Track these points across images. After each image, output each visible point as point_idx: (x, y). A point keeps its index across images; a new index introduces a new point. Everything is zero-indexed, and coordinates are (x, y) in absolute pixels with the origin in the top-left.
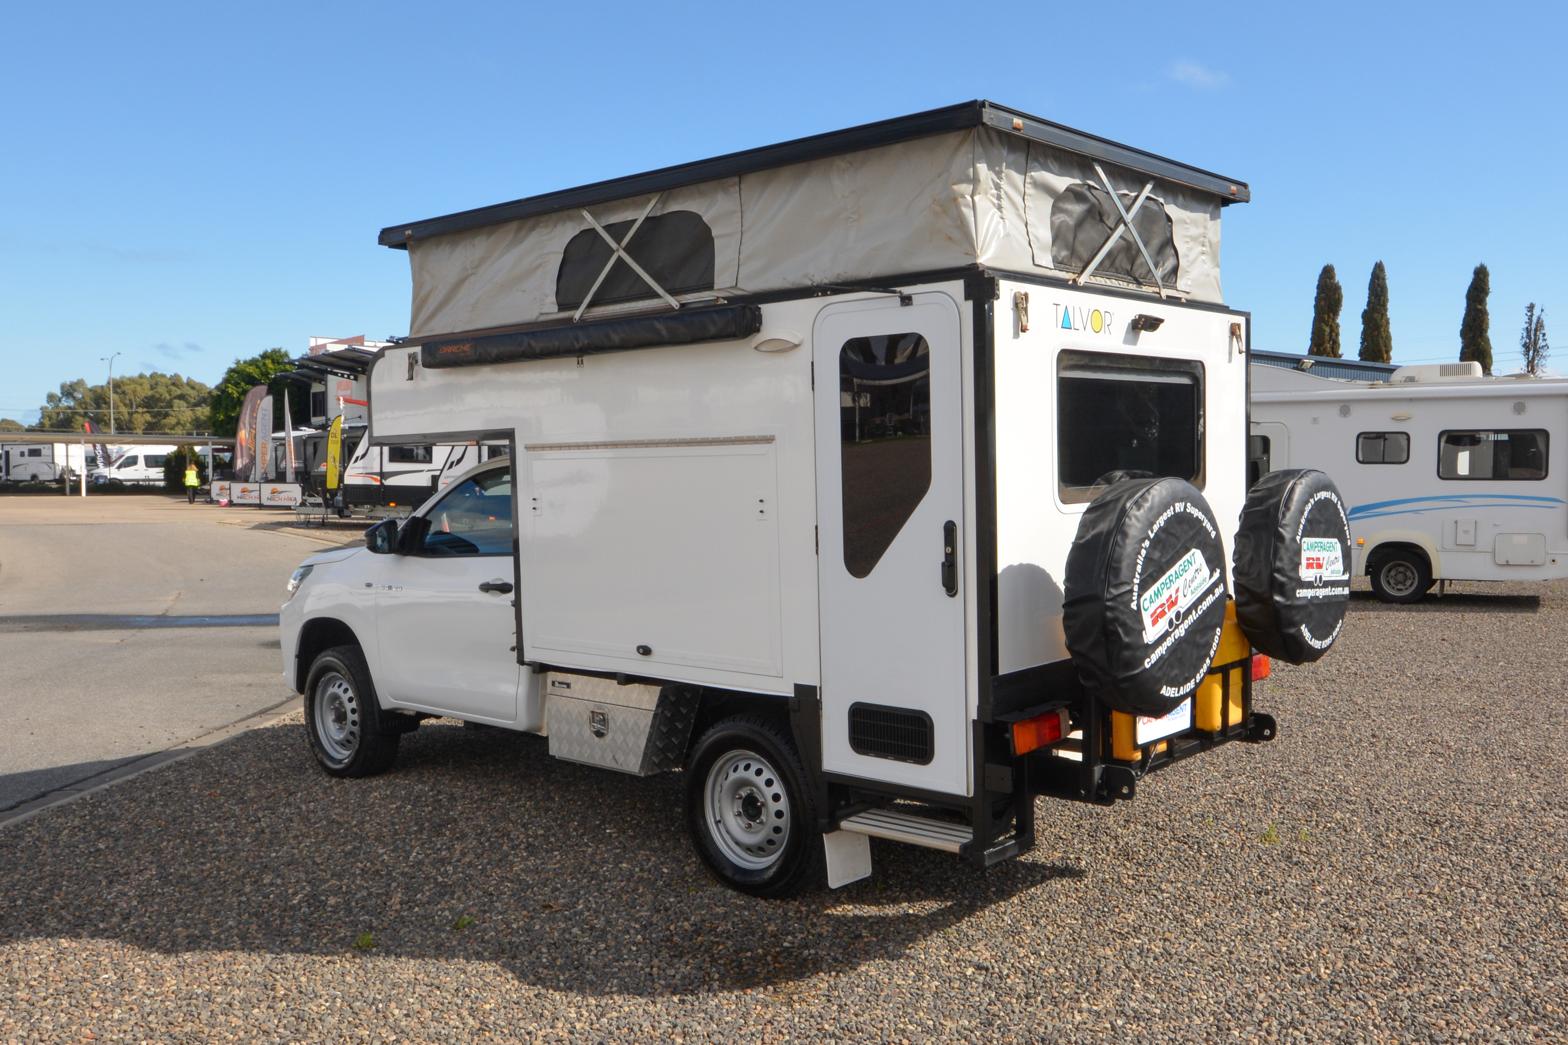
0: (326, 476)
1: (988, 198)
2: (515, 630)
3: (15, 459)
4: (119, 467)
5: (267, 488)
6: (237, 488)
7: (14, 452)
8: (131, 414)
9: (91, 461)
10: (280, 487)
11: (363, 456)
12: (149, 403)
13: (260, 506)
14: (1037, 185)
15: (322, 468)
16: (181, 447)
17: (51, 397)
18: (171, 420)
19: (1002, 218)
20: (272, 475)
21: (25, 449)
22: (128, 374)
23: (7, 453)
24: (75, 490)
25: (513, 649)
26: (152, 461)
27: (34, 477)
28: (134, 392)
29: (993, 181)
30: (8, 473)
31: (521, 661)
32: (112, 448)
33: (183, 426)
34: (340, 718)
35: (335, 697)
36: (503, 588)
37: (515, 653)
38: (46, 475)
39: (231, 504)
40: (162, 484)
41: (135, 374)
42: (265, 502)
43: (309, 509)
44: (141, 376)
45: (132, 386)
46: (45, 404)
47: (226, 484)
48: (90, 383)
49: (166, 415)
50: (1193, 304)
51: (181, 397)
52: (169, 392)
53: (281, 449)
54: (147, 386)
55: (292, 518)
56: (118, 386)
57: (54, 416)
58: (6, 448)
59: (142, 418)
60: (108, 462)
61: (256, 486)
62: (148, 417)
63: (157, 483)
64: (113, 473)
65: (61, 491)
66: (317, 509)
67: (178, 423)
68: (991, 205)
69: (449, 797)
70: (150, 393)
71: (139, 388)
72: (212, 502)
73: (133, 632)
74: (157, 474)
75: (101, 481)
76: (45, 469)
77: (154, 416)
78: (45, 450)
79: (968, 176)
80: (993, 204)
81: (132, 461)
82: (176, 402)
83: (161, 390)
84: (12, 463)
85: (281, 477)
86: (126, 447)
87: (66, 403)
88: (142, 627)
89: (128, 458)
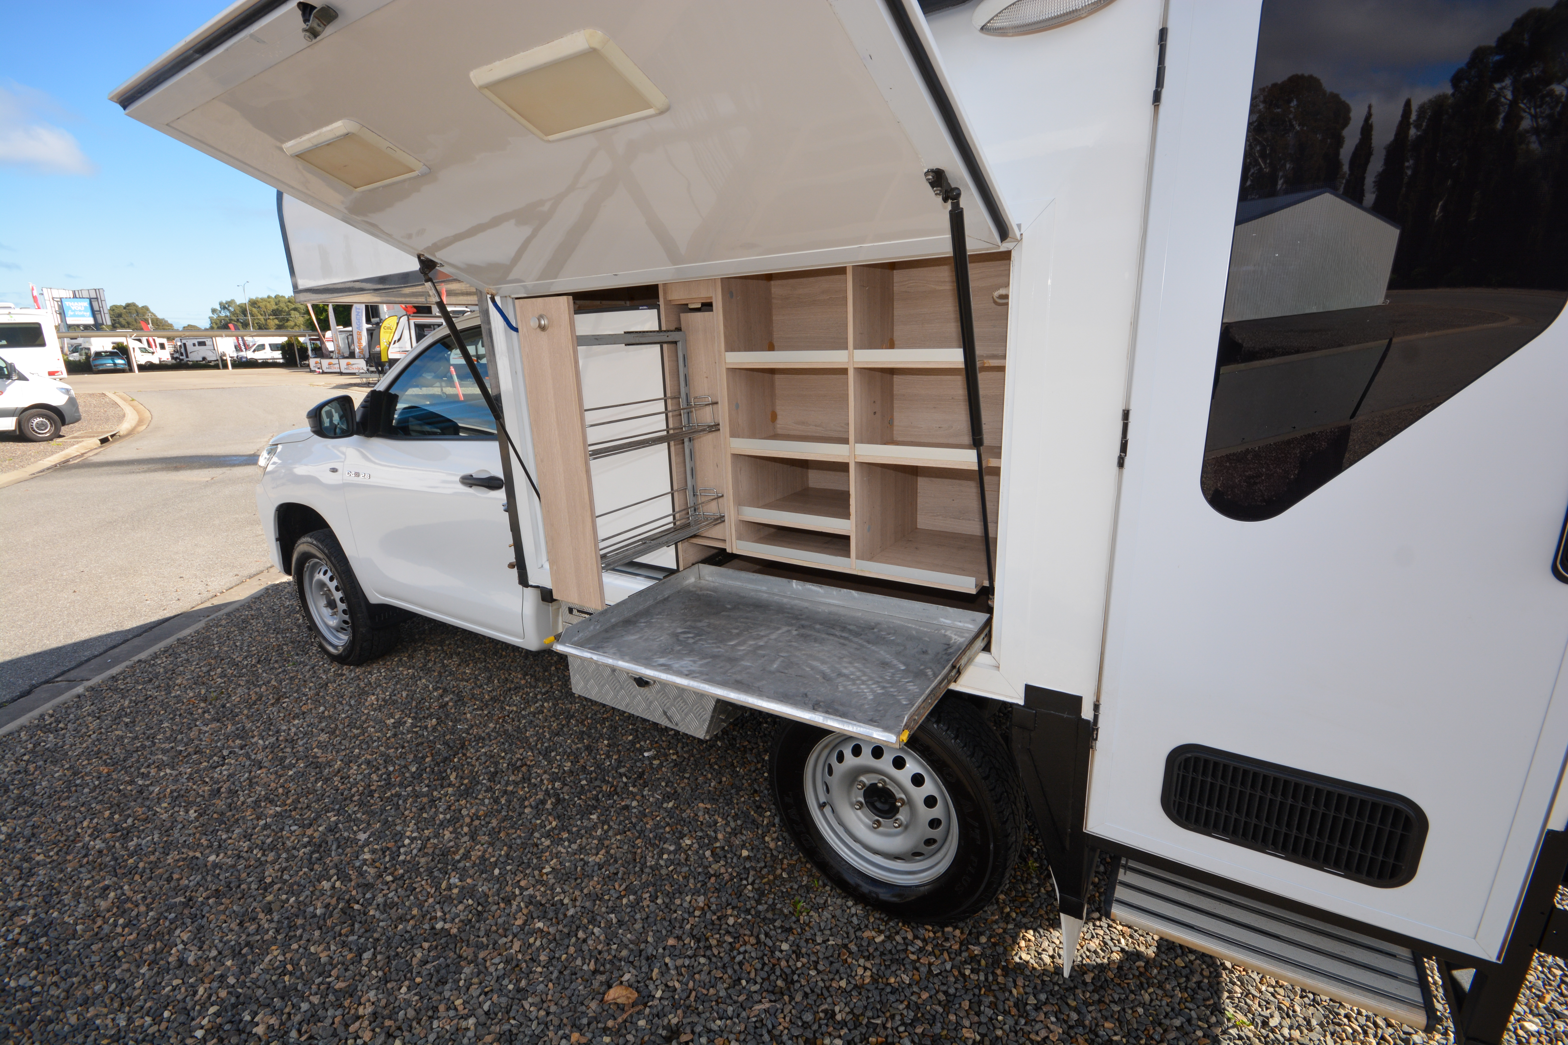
0: (380, 353)
2: (511, 542)
3: (190, 348)
4: (254, 351)
5: (344, 362)
6: (325, 362)
7: (189, 343)
8: (266, 320)
9: (238, 348)
10: (351, 361)
11: (399, 340)
12: (276, 313)
13: (341, 373)
15: (377, 349)
16: (290, 337)
17: (214, 311)
18: (291, 323)
20: (347, 354)
21: (196, 341)
22: (260, 296)
23: (185, 344)
24: (225, 366)
25: (511, 566)
26: (274, 347)
27: (204, 359)
28: (266, 306)
30: (187, 357)
31: (523, 580)
32: (249, 339)
33: (299, 326)
34: (331, 604)
35: (322, 585)
36: (491, 483)
37: (515, 571)
38: (211, 357)
39: (323, 373)
40: (281, 361)
41: (265, 296)
42: (344, 371)
43: (369, 375)
44: (269, 297)
45: (264, 303)
46: (211, 315)
47: (318, 360)
48: (238, 302)
49: (288, 320)
51: (295, 309)
52: (287, 306)
53: (350, 337)
54: (273, 303)
55: (358, 381)
56: (254, 303)
57: (218, 322)
58: (184, 341)
59: (273, 322)
60: (247, 347)
61: (336, 361)
62: (277, 322)
63: (278, 361)
64: (250, 355)
65: (216, 367)
66: (373, 375)
67: (296, 325)
69: (456, 698)
70: (275, 307)
71: (268, 305)
72: (312, 371)
73: (224, 470)
74: (278, 355)
75: (244, 360)
76: (210, 354)
77: (280, 321)
78: (208, 342)
81: (262, 347)
82: (292, 312)
83: (282, 305)
84: (189, 350)
85: (352, 355)
86: (256, 339)
87: (223, 314)
88: (234, 465)
89: (259, 346)
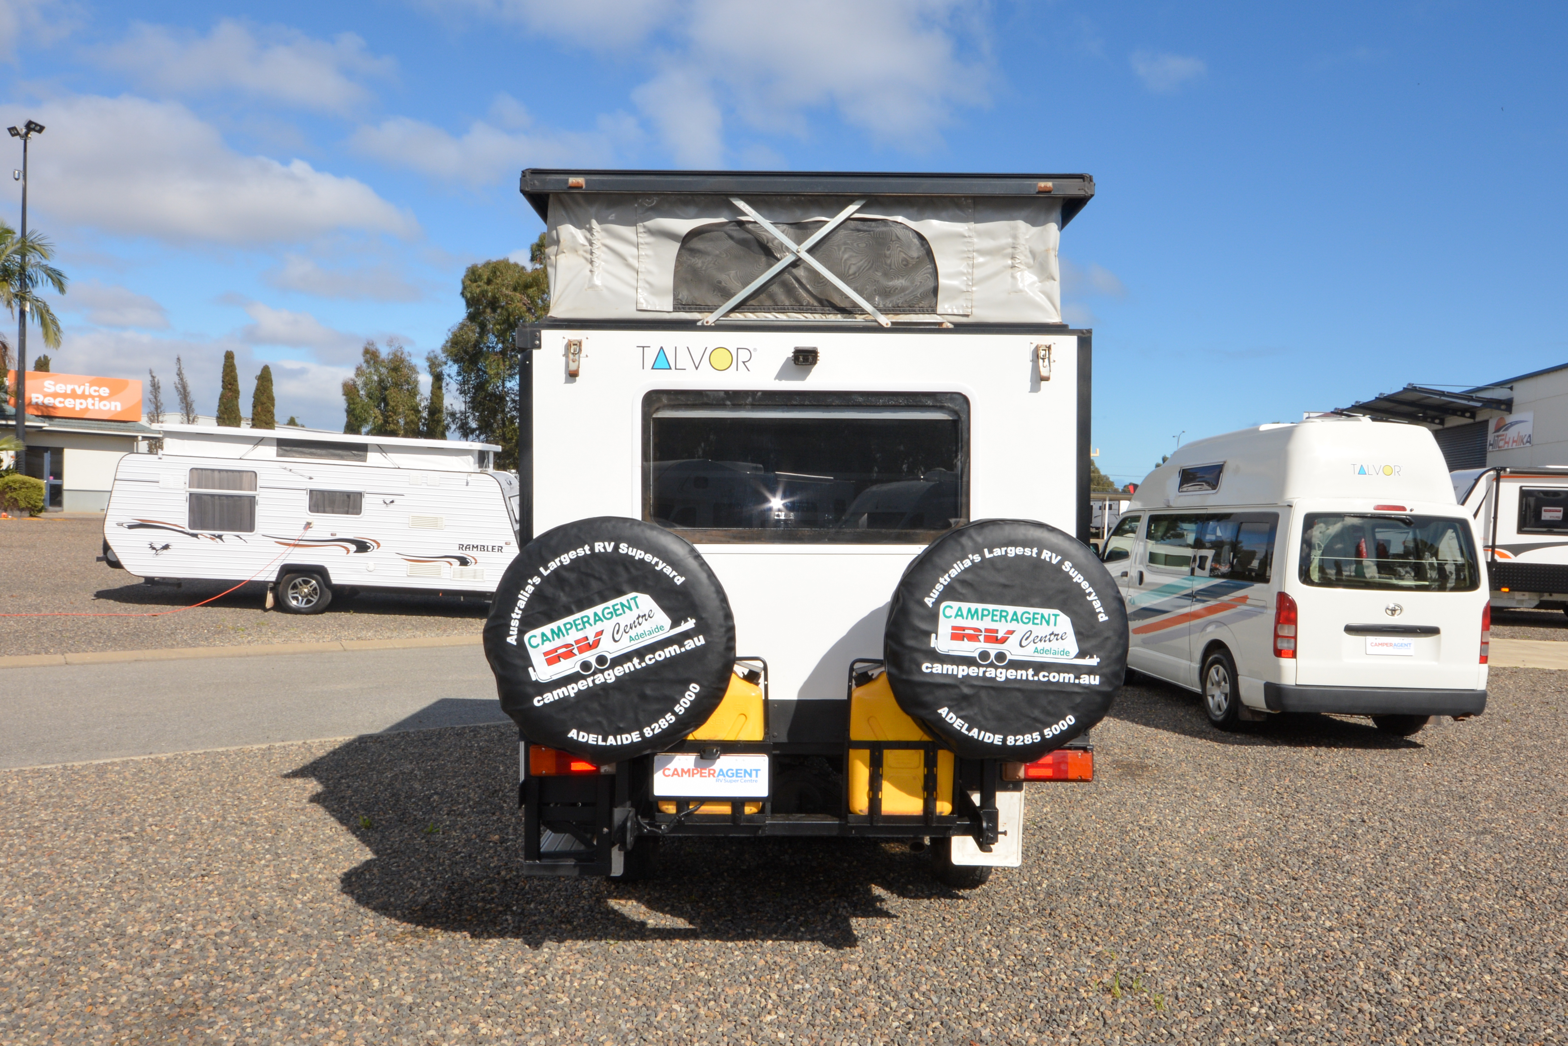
1: (578, 255)
14: (651, 232)
19: (591, 271)
29: (586, 238)
50: (961, 328)
68: (583, 261)
79: (553, 238)
80: (586, 259)
